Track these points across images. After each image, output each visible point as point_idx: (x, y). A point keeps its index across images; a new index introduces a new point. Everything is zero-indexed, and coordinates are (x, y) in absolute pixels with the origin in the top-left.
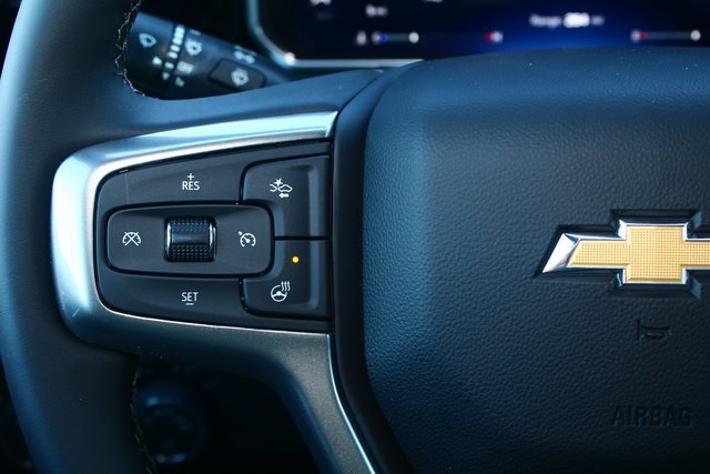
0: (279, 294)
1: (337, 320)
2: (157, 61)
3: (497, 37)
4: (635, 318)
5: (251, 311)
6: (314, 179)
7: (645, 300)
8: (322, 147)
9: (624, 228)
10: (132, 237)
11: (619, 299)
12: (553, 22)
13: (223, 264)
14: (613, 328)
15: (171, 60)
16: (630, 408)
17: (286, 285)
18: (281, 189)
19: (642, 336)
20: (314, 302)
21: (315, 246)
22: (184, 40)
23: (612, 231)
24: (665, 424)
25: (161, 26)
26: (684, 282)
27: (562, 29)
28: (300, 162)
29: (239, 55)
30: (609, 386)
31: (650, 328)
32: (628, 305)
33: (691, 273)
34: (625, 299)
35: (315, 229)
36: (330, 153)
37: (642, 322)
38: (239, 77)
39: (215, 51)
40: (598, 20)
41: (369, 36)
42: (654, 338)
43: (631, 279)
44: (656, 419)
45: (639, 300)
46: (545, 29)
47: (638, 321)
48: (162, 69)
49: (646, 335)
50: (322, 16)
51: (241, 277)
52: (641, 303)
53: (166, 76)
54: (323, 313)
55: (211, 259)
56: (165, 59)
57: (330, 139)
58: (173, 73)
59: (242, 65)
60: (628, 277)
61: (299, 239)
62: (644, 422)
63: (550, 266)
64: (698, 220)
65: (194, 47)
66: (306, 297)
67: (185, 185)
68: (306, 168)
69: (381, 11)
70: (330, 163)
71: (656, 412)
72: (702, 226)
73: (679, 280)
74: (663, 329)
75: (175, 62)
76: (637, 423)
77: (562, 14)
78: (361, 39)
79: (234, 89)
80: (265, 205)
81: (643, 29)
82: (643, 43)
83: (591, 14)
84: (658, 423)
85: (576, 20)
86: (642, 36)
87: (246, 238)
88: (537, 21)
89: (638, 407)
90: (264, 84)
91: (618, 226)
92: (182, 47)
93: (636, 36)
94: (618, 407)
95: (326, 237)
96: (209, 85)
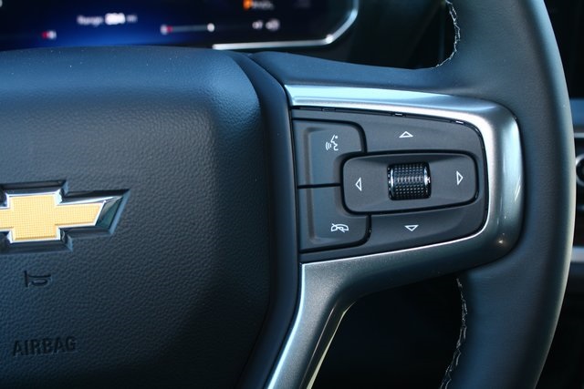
3: (52, 35)
4: (23, 269)
7: (29, 255)
11: (8, 256)
12: (97, 21)
14: (6, 279)
16: (26, 341)
19: (30, 284)
24: (55, 352)
26: (58, 238)
27: (104, 26)
30: (7, 326)
31: (35, 277)
32: (16, 260)
33: (63, 230)
34: (13, 255)
37: (28, 273)
40: (132, 19)
42: (39, 284)
43: (17, 239)
44: (48, 348)
45: (24, 255)
46: (90, 27)
47: (25, 272)
49: (33, 283)
52: (26, 258)
60: (14, 238)
62: (39, 352)
64: (68, 188)
71: (47, 342)
72: (69, 193)
73: (54, 236)
74: (45, 276)
76: (33, 353)
77: (103, 14)
81: (169, 25)
82: (170, 34)
83: (126, 14)
84: (50, 351)
85: (115, 19)
86: (169, 30)
88: (82, 20)
89: (32, 341)
93: (164, 30)
94: (17, 342)
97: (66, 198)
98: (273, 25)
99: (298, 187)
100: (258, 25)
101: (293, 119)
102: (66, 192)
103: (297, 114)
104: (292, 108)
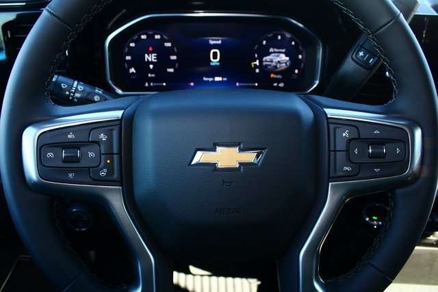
0: (103, 173)
1: (124, 182)
2: (67, 93)
3: (192, 84)
4: (222, 179)
5: (93, 180)
6: (115, 134)
8: (118, 122)
9: (218, 149)
10: (50, 155)
11: (217, 173)
12: (211, 79)
13: (83, 164)
15: (72, 92)
16: (221, 209)
17: (105, 170)
18: (103, 137)
19: (224, 185)
20: (115, 176)
21: (115, 156)
22: (77, 86)
23: (214, 150)
24: (233, 214)
25: (69, 81)
26: (238, 167)
27: (214, 81)
28: (110, 128)
29: (97, 91)
31: (227, 182)
32: (219, 175)
33: (240, 163)
35: (115, 151)
36: (121, 124)
37: (224, 180)
38: (96, 98)
39: (88, 89)
40: (225, 79)
41: (149, 84)
42: (228, 185)
44: (230, 212)
46: (208, 81)
48: (69, 95)
49: (226, 185)
50: (133, 77)
51: (89, 168)
52: (224, 174)
53: (71, 98)
54: (119, 179)
55: (79, 162)
56: (70, 93)
57: (121, 120)
58: (73, 97)
59: (98, 94)
60: (220, 165)
61: (110, 154)
63: (194, 162)
64: (242, 146)
65: (80, 88)
66: (113, 174)
67: (69, 136)
68: (112, 130)
69: (153, 75)
70: (121, 128)
73: (236, 166)
74: (231, 182)
75: (74, 93)
77: (214, 77)
78: (147, 85)
79: (94, 102)
80: (98, 143)
81: (239, 83)
82: (239, 86)
83: (223, 77)
85: (218, 79)
87: (91, 154)
88: (205, 79)
89: (224, 209)
90: (106, 100)
91: (216, 148)
92: (76, 88)
93: (237, 84)
94: (217, 209)
95: (119, 153)
96: (86, 101)
97: (241, 150)
98: (281, 85)
99: (329, 151)
100: (275, 84)
101: (328, 123)
102: (242, 147)
103: (330, 121)
104: (328, 118)
